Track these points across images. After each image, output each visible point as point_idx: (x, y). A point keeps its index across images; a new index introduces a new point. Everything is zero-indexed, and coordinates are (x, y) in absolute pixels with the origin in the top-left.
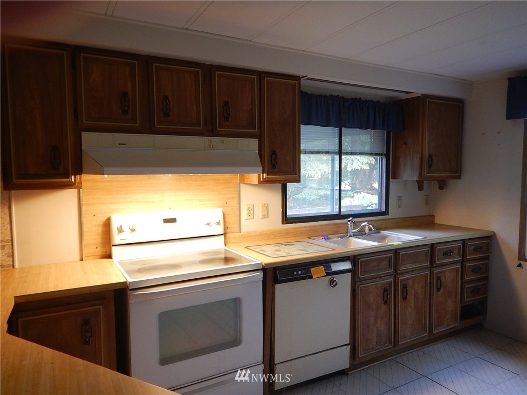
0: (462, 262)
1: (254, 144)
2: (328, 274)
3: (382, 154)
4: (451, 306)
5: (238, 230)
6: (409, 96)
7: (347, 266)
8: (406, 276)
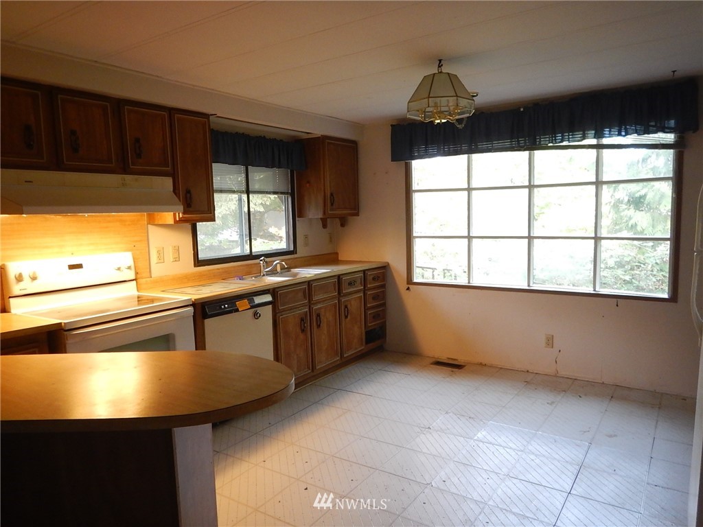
0: (364, 291)
1: (168, 182)
2: (252, 307)
3: (287, 193)
4: (357, 331)
5: (148, 275)
6: (310, 136)
7: (268, 298)
8: (319, 306)
